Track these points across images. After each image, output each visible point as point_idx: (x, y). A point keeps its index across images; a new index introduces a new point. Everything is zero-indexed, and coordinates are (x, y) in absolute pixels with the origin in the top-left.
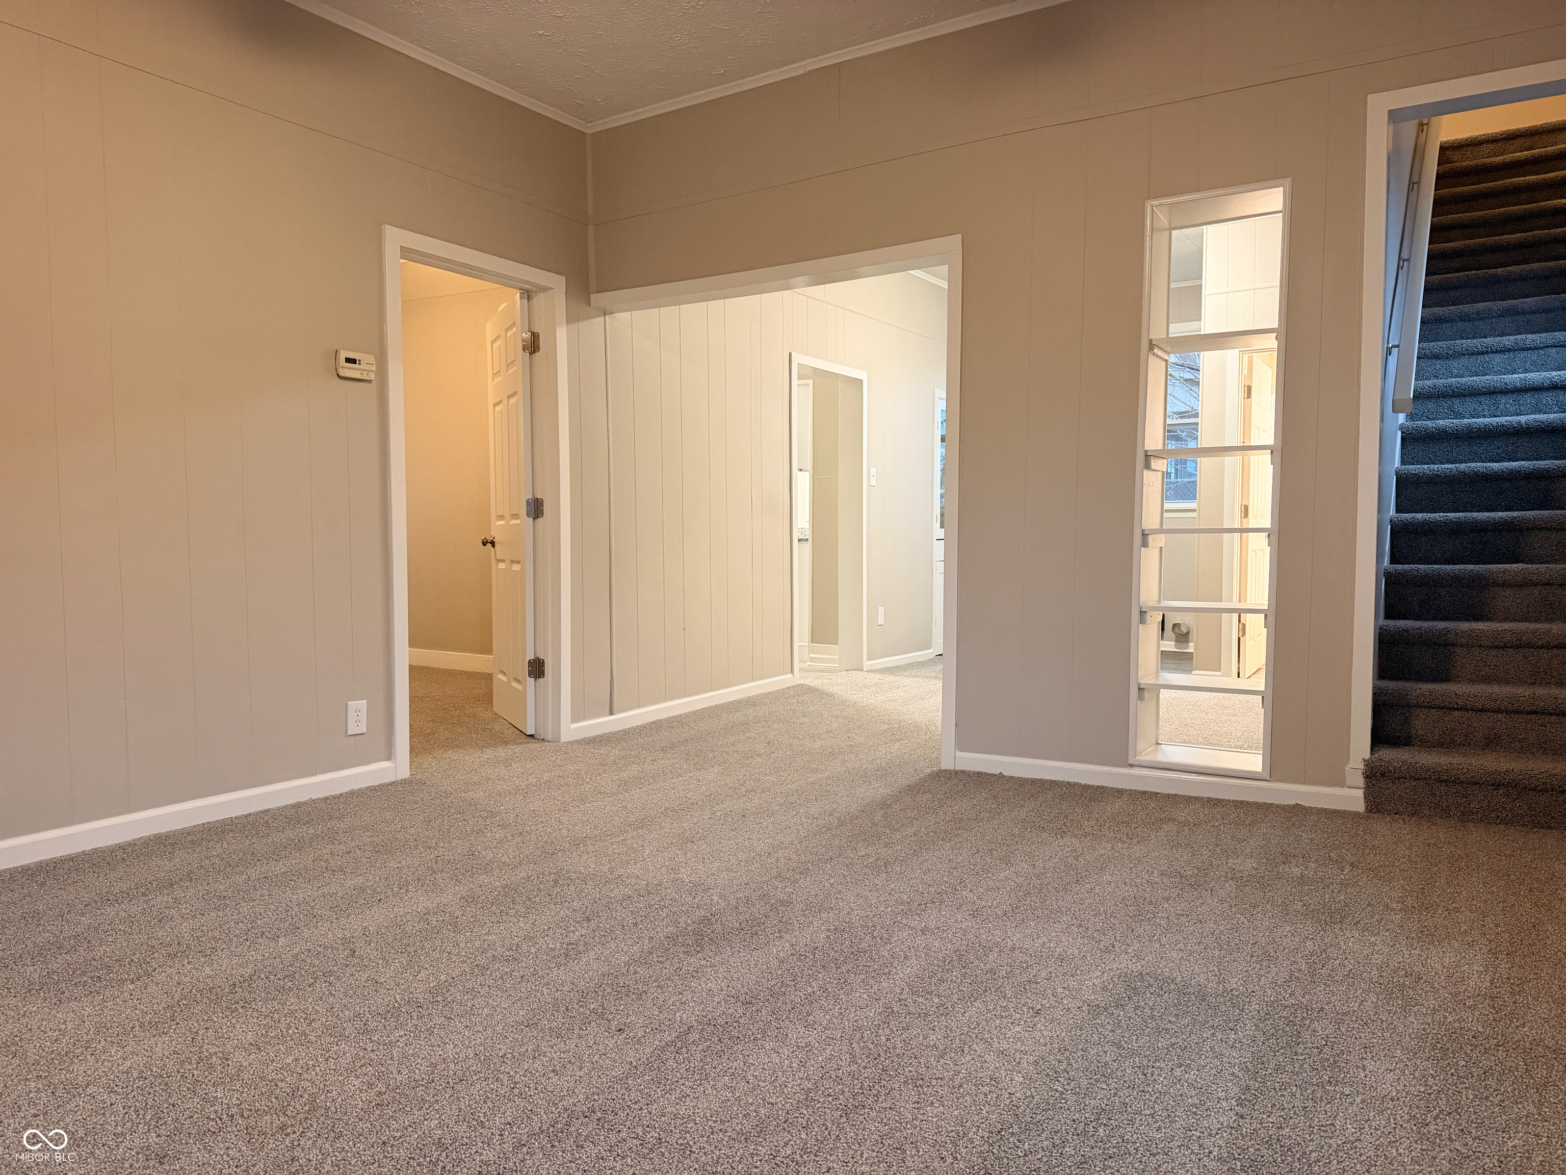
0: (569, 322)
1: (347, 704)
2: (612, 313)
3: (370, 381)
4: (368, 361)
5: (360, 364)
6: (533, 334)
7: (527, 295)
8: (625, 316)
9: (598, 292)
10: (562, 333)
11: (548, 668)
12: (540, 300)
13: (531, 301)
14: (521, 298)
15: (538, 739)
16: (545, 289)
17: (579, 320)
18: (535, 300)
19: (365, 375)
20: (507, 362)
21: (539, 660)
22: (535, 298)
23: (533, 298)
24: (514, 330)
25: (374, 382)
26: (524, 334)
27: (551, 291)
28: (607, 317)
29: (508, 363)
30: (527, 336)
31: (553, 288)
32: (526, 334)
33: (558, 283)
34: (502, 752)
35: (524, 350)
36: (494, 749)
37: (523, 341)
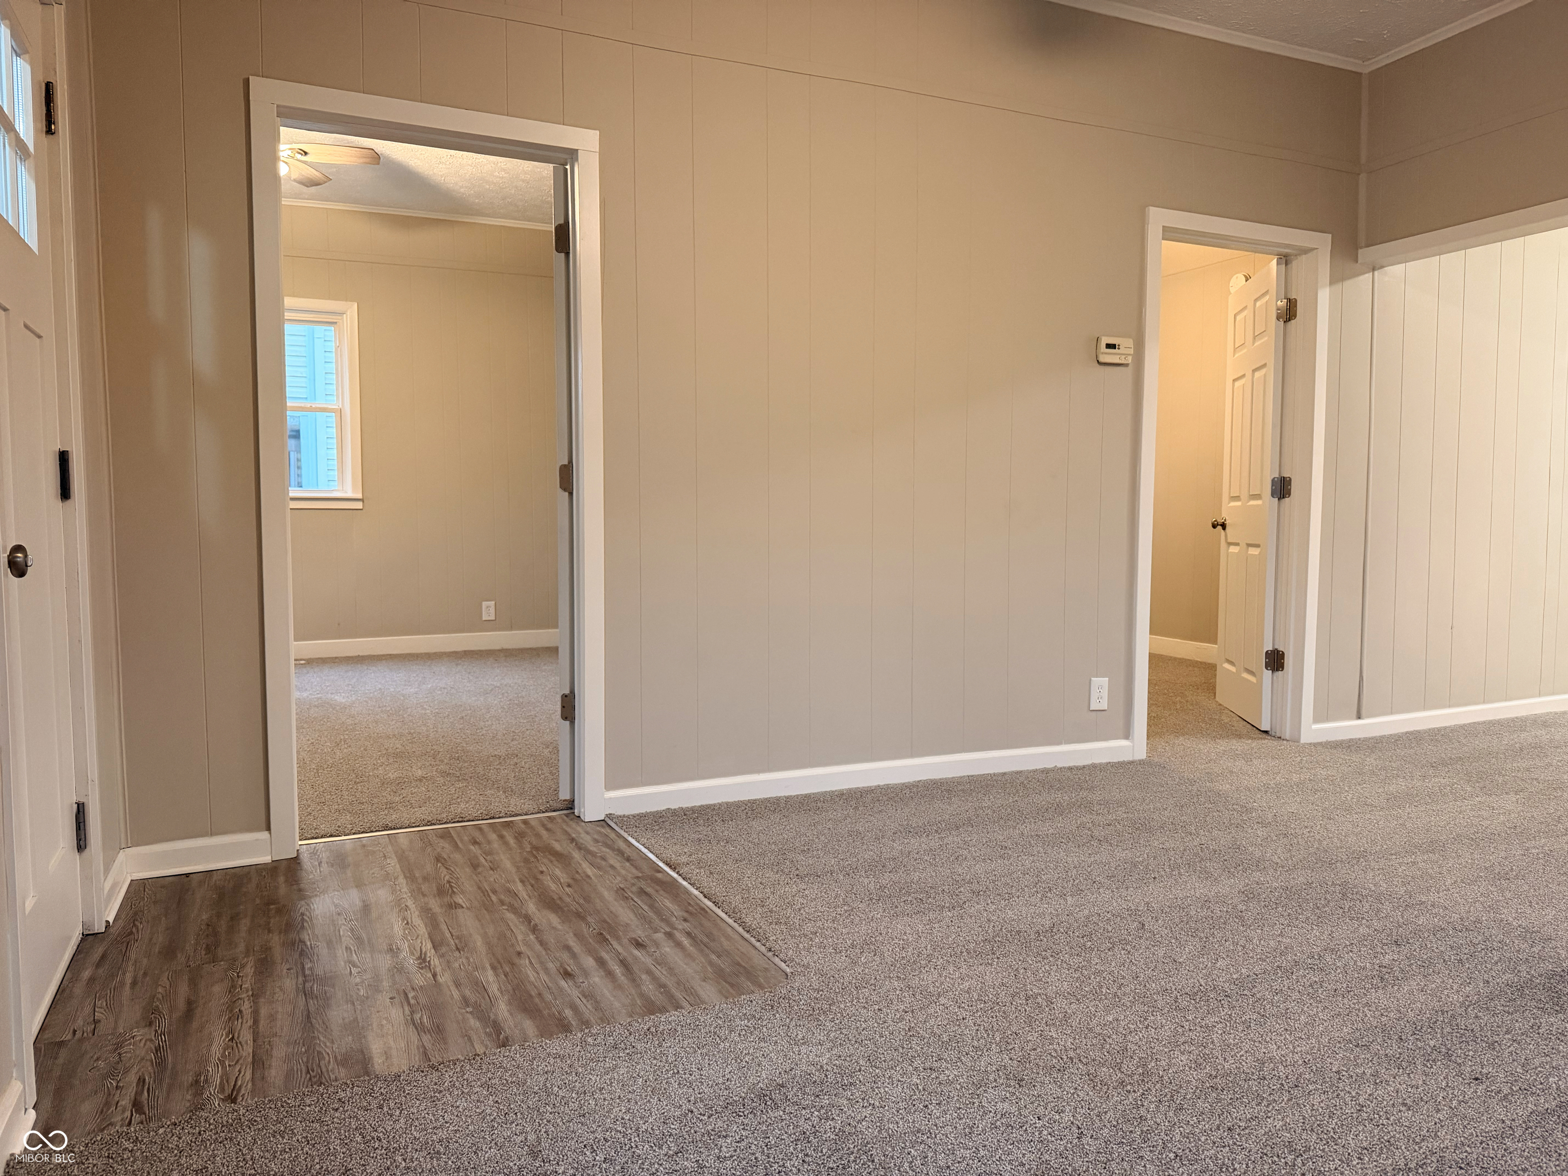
0: (1332, 283)
1: (1090, 680)
2: (1382, 267)
3: (1126, 365)
4: (1126, 345)
5: (1119, 349)
6: (1289, 300)
7: (1285, 260)
8: (1396, 270)
9: (1368, 246)
10: (1324, 296)
11: (1289, 661)
12: (1299, 265)
13: (1289, 266)
14: (1278, 264)
15: (1274, 737)
16: (1306, 251)
17: (1343, 279)
18: (1294, 264)
19: (1123, 359)
20: (1254, 334)
21: (1278, 651)
22: (1293, 262)
23: (1291, 263)
24: (1267, 298)
25: (1130, 366)
26: (1279, 303)
27: (1315, 251)
28: (1376, 273)
29: (1256, 334)
30: (1282, 303)
31: (1317, 249)
32: (1281, 302)
33: (1322, 242)
34: (1238, 745)
35: (1278, 319)
36: (1227, 741)
37: (1278, 309)
